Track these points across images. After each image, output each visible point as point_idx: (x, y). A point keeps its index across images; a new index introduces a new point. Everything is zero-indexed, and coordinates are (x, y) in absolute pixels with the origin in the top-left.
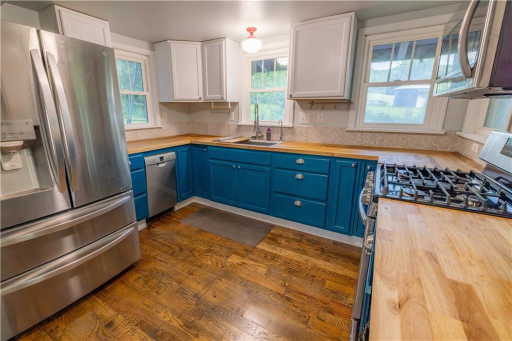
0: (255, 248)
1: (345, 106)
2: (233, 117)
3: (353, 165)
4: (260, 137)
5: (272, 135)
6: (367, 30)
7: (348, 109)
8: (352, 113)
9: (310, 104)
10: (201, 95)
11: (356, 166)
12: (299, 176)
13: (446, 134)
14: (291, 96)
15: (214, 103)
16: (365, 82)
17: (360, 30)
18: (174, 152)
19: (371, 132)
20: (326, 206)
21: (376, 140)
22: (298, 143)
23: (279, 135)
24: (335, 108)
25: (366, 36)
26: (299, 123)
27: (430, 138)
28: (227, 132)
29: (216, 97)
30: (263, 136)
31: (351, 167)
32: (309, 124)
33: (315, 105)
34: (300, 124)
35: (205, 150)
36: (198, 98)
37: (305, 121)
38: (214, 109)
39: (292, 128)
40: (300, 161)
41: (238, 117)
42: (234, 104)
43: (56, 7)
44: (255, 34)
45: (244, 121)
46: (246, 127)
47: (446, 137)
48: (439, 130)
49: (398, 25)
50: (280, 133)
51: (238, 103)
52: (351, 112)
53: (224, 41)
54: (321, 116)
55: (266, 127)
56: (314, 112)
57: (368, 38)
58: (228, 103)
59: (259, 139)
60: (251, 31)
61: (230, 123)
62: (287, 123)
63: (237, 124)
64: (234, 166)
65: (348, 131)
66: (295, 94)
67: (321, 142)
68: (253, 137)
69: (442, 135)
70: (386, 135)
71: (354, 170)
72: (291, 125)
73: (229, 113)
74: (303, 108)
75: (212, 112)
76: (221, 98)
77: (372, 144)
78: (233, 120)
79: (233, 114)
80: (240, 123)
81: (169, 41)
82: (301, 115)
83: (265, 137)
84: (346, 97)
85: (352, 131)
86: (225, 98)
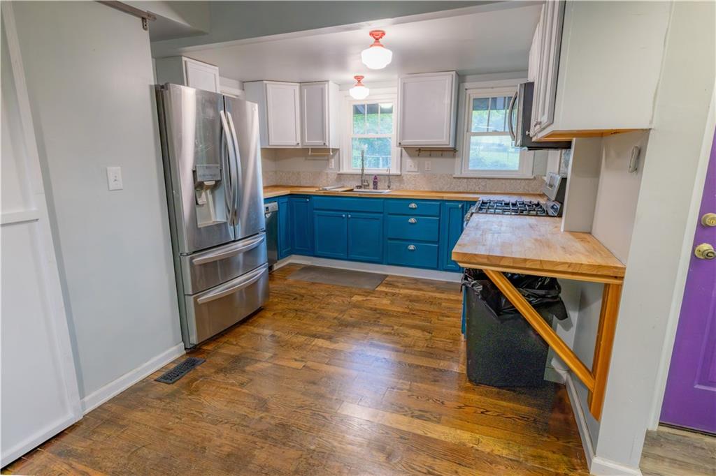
0: (374, 290)
1: (452, 153)
2: (333, 165)
3: (460, 206)
4: (366, 186)
5: (379, 184)
6: (467, 85)
7: (454, 156)
8: (457, 161)
9: (419, 152)
10: (299, 141)
11: (463, 207)
12: (412, 220)
13: (535, 178)
14: (400, 143)
15: (312, 149)
16: (467, 131)
17: (461, 84)
18: (276, 203)
19: (475, 178)
20: (438, 247)
21: (480, 186)
22: (407, 191)
23: (387, 184)
24: (442, 155)
25: (466, 89)
26: (407, 170)
27: (523, 183)
28: (325, 181)
29: (317, 142)
30: (368, 185)
31: (458, 208)
32: (417, 172)
33: (422, 153)
34: (409, 172)
35: (308, 200)
36: (295, 143)
37: (413, 169)
38: (311, 156)
39: (400, 175)
40: (413, 205)
41: (339, 164)
42: (335, 150)
43: (184, 59)
44: (362, 81)
45: (345, 169)
46: (349, 176)
47: (535, 181)
48: (529, 175)
49: (492, 83)
50: (387, 182)
51: (339, 149)
52: (457, 159)
53: (327, 85)
54: (428, 163)
55: (372, 175)
56: (422, 160)
57: (468, 92)
58: (329, 149)
59: (365, 188)
60: (359, 79)
61: (329, 171)
62: (395, 171)
63: (339, 172)
64: (344, 216)
65: (455, 178)
66: (403, 142)
67: (430, 190)
68: (357, 187)
69: (531, 179)
70: (488, 181)
71: (461, 210)
72: (399, 173)
73: (328, 160)
74: (411, 156)
75: (306, 159)
76: (322, 144)
77: (477, 189)
78: (332, 169)
79: (333, 161)
80: (341, 171)
81: (265, 82)
82: (409, 163)
83: (371, 186)
84: (451, 145)
85: (458, 178)
86: (327, 144)
